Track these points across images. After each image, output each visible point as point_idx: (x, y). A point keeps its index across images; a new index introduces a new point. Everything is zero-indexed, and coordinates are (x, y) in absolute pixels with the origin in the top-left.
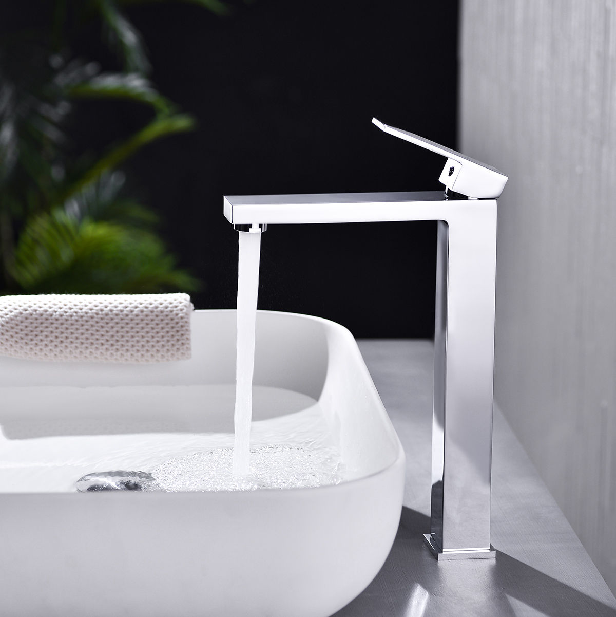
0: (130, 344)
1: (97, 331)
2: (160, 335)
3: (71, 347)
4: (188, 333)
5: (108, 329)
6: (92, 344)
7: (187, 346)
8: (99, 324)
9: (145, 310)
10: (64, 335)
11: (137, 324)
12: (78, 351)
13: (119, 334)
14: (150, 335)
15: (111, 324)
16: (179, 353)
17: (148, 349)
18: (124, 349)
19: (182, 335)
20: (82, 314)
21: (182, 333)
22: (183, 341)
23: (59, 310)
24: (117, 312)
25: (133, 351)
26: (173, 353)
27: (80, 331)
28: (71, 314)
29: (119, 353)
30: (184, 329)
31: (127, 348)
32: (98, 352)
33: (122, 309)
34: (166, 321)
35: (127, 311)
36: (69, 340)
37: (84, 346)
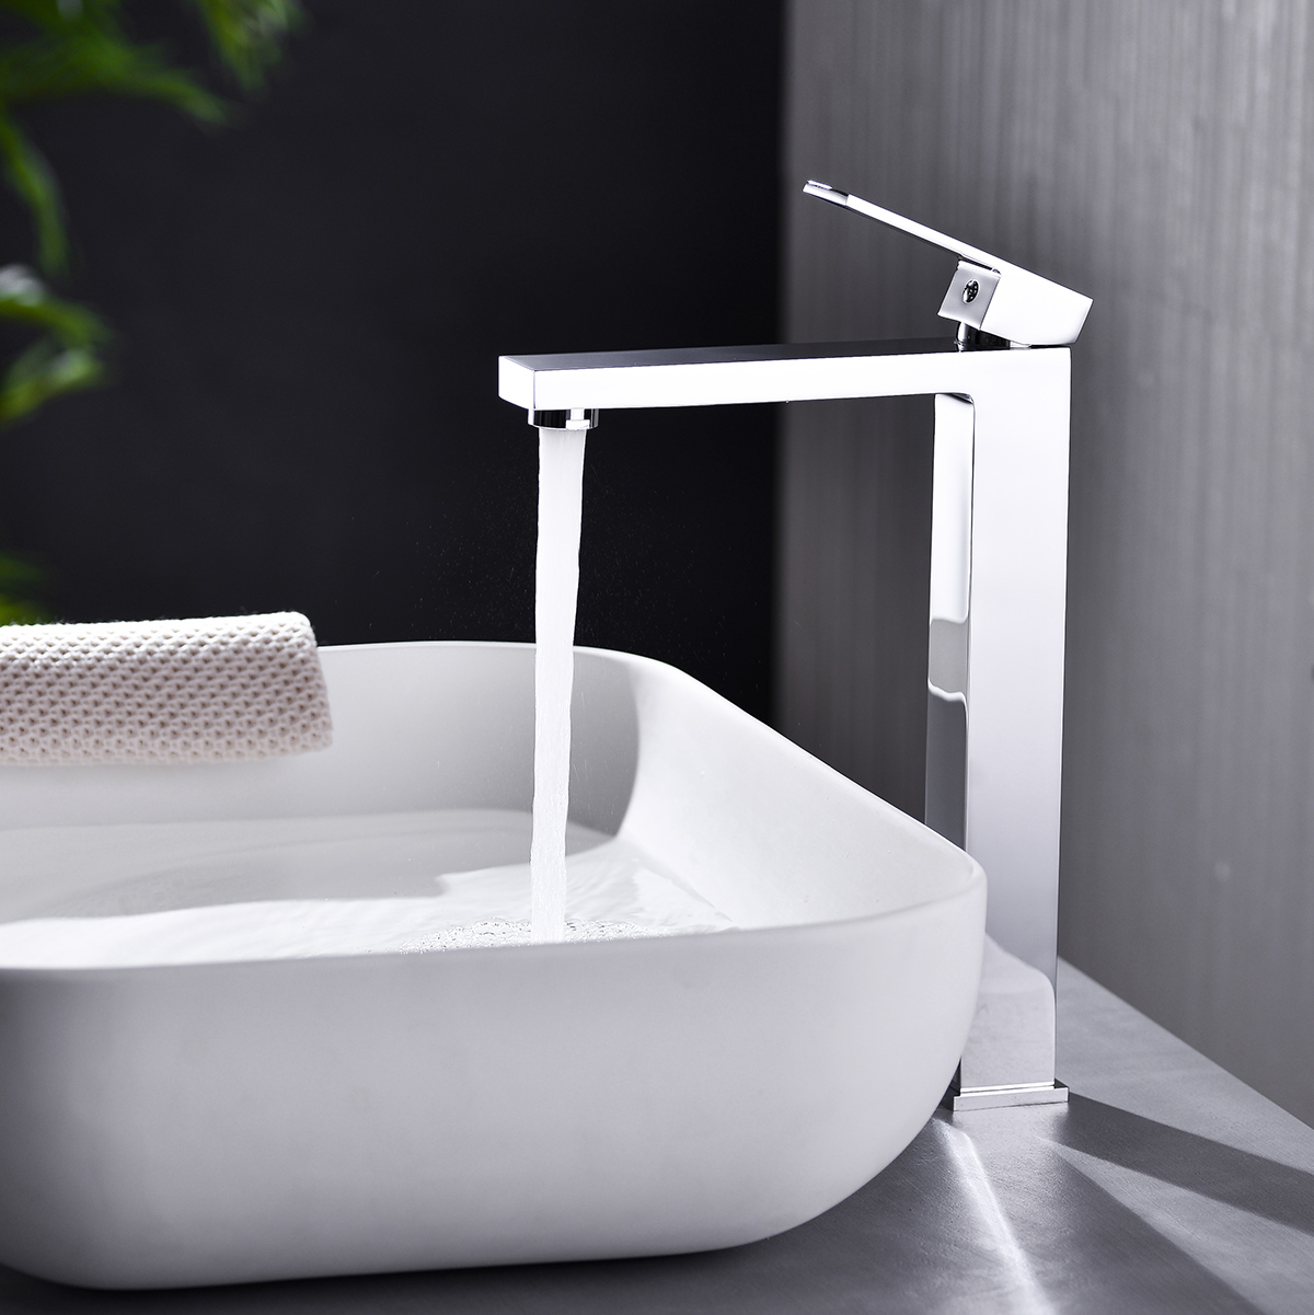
0: (201, 720)
1: (127, 696)
2: (262, 698)
3: (77, 732)
4: (321, 692)
5: (149, 692)
6: (120, 723)
7: (324, 719)
8: (129, 682)
9: (222, 648)
10: (58, 708)
11: (210, 678)
12: (91, 740)
13: (175, 701)
14: (240, 699)
15: (154, 681)
16: (308, 735)
17: (241, 729)
18: (190, 731)
19: (310, 697)
20: (90, 662)
21: (311, 692)
22: (315, 710)
23: (39, 656)
24: (162, 655)
25: (208, 735)
26: (296, 735)
27: (91, 698)
28: (66, 662)
29: (179, 741)
30: (312, 683)
31: (195, 729)
32: (135, 740)
33: (172, 648)
34: (272, 670)
35: (184, 652)
36: (70, 718)
37: (103, 728)
